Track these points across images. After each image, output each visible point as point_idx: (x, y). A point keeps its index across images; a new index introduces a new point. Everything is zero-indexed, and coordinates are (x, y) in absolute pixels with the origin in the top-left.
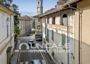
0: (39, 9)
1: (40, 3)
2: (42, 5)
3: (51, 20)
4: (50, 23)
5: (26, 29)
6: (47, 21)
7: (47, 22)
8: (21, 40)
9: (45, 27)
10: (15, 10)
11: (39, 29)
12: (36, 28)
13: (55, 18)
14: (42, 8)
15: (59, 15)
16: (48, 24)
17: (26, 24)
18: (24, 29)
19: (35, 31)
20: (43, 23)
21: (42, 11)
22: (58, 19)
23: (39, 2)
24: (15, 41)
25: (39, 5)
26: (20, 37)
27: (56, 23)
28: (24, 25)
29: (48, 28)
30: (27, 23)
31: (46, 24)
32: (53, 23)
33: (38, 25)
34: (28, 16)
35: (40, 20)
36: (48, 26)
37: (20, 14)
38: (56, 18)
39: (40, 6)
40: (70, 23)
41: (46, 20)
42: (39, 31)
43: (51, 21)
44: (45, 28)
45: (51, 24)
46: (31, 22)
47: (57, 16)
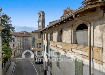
0: (40, 24)
1: (42, 16)
2: (44, 18)
3: (55, 35)
4: (53, 41)
5: (24, 47)
6: (50, 37)
7: (49, 39)
8: (15, 62)
9: (47, 45)
10: (7, 22)
11: (40, 48)
12: (36, 46)
13: (61, 31)
14: (43, 22)
15: (69, 27)
16: (50, 42)
17: (24, 42)
18: (21, 47)
19: (34, 50)
20: (44, 40)
21: (44, 25)
22: (67, 34)
23: (40, 15)
24: (3, 66)
25: (40, 18)
26: (16, 57)
27: (64, 41)
28: (21, 42)
29: (50, 47)
30: (25, 40)
31: (48, 41)
32: (59, 40)
33: (38, 42)
34: (27, 32)
35: (40, 36)
36: (51, 44)
37: (13, 28)
38: (64, 32)
39: (42, 20)
40: (96, 40)
41: (49, 35)
42: (39, 50)
43: (55, 37)
44: (47, 47)
45: (56, 41)
46: (31, 39)
47: (66, 28)
